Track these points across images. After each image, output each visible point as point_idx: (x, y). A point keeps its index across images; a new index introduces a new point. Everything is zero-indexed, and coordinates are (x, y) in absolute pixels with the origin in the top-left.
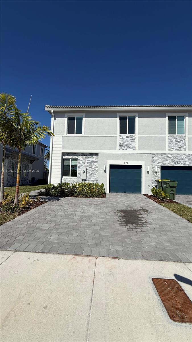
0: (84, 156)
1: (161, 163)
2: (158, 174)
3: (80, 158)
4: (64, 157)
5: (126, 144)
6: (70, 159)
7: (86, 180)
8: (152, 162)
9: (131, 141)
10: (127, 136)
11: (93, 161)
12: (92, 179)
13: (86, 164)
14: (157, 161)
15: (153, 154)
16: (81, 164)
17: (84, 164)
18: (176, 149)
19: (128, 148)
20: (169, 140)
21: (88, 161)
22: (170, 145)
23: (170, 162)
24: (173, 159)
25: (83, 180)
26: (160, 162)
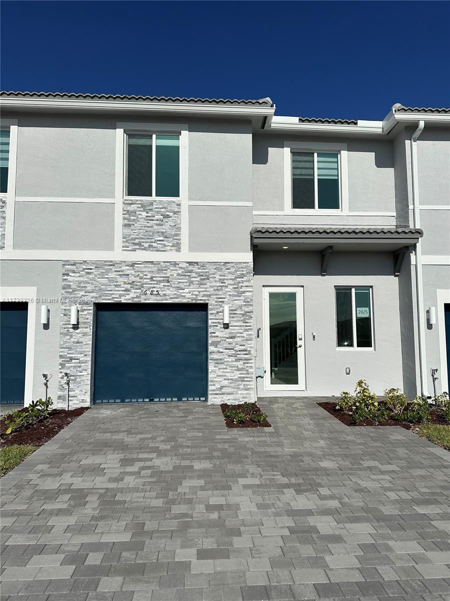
1: (94, 295)
2: (85, 334)
8: (63, 291)
14: (81, 286)
15: (66, 263)
18: (146, 245)
20: (127, 216)
22: (128, 231)
23: (127, 290)
24: (137, 279)
26: (93, 292)
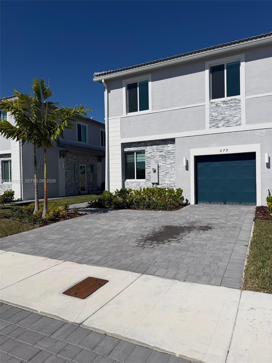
0: (154, 145)
3: (148, 149)
4: (126, 150)
6: (134, 153)
7: (158, 184)
9: (232, 109)
10: (224, 102)
11: (168, 152)
12: (167, 182)
13: (157, 158)
16: (150, 159)
17: (155, 159)
19: (228, 123)
21: (160, 154)
25: (153, 184)
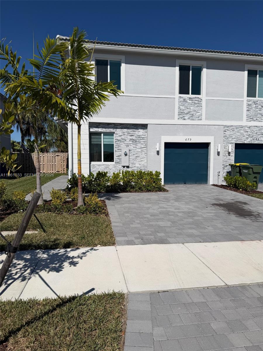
0: (125, 128)
1: (235, 140)
2: (232, 156)
3: (118, 131)
4: (92, 130)
5: (189, 110)
6: (101, 134)
7: (128, 167)
8: (224, 138)
9: (196, 105)
10: (190, 98)
11: (139, 136)
12: (137, 165)
13: (128, 141)
14: (230, 136)
15: (225, 126)
16: (121, 142)
17: (125, 142)
18: (255, 119)
19: (192, 117)
20: (248, 106)
21: (131, 138)
22: (248, 113)
23: (247, 138)
24: (251, 133)
25: (124, 167)
26: (234, 139)
